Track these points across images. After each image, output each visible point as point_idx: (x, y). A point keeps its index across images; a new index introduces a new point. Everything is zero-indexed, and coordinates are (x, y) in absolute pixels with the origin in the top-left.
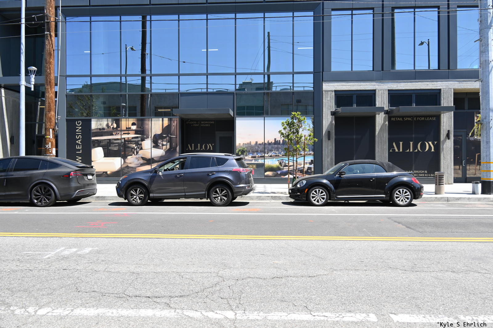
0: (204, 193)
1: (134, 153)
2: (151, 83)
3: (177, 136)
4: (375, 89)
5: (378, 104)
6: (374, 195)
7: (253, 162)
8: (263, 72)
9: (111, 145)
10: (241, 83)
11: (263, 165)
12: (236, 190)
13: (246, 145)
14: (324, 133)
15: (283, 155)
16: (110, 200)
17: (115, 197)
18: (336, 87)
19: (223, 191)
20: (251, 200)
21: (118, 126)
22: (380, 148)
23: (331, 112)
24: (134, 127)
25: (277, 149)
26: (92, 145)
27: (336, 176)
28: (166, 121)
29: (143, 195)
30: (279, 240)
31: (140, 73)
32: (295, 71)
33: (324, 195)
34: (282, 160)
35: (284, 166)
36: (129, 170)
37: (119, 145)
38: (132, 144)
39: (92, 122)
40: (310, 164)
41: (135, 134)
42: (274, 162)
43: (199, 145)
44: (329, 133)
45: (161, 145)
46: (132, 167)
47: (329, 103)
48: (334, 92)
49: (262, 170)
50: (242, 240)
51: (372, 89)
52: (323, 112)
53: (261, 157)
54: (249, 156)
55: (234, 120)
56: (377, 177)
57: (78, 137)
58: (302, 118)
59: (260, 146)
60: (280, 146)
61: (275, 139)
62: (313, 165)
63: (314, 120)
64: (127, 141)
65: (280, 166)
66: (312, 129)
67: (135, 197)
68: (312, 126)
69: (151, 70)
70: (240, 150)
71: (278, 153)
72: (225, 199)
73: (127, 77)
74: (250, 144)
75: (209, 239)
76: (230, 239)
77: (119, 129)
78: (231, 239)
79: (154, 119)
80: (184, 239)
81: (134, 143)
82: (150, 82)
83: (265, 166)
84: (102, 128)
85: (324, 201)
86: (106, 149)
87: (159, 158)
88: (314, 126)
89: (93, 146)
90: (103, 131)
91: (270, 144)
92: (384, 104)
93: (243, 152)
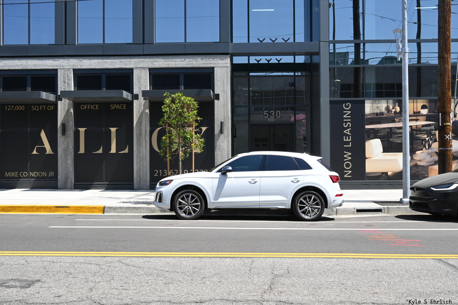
1: (425, 146)
9: (393, 135)
21: (402, 110)
24: (425, 112)
36: (419, 170)
38: (422, 134)
39: (366, 105)
41: (427, 120)
46: (423, 166)
57: (345, 125)
64: (416, 130)
81: (425, 132)
84: (380, 113)
86: (386, 142)
89: (367, 137)
90: (381, 116)
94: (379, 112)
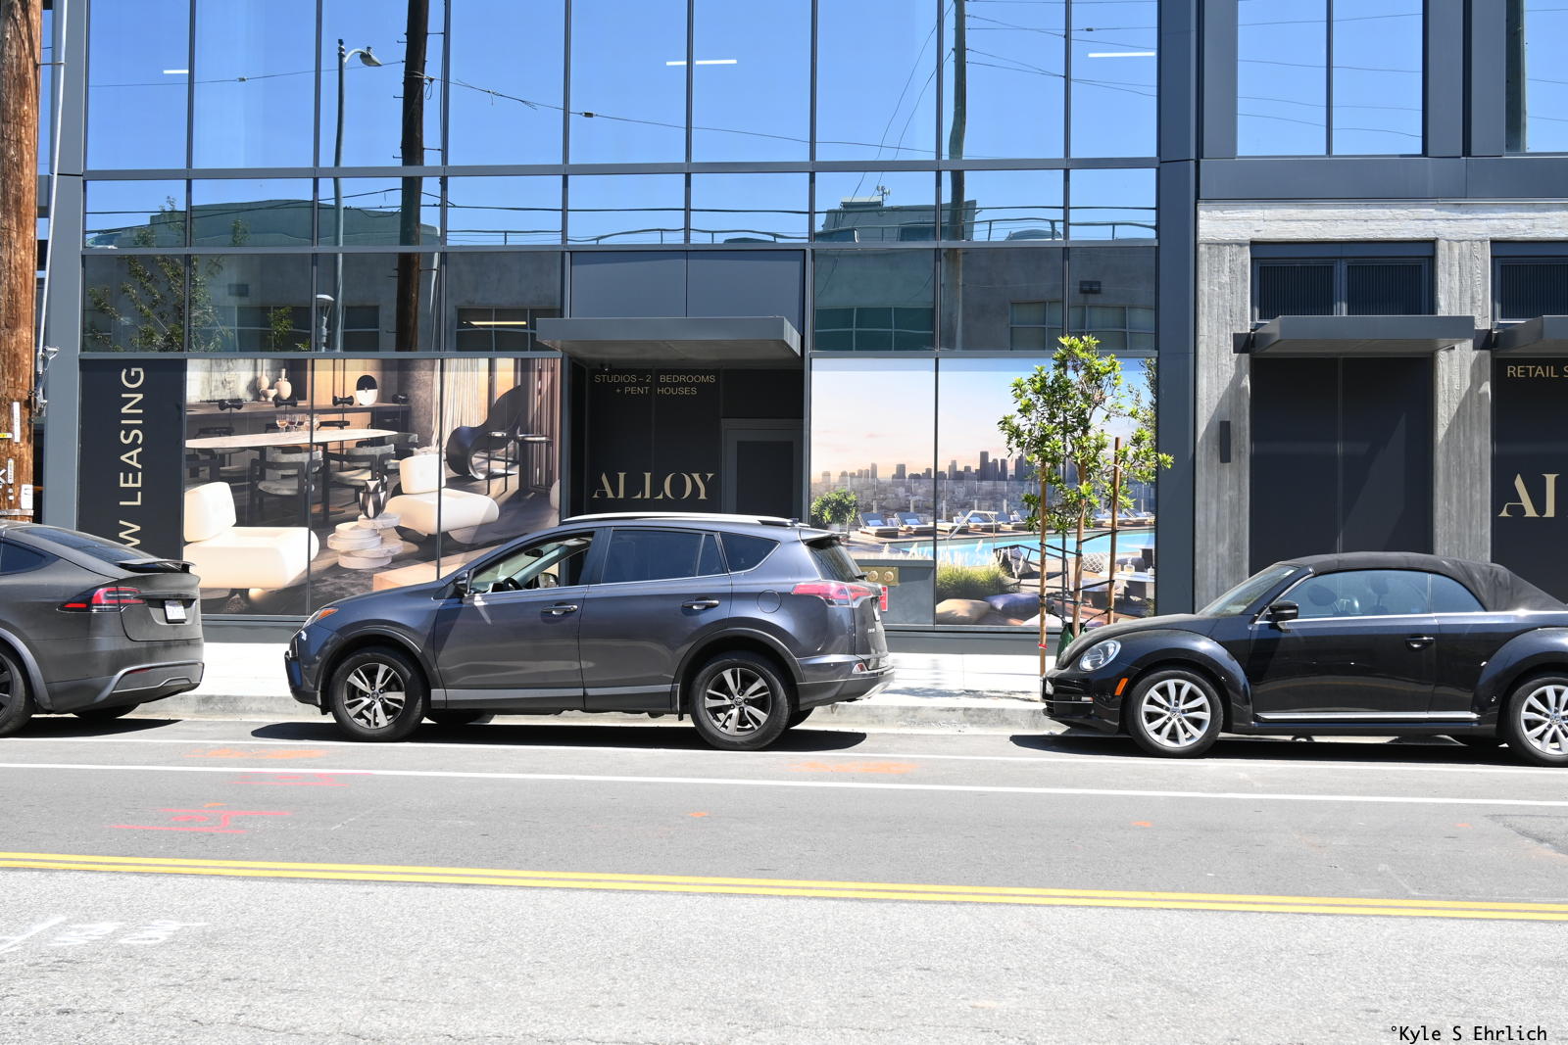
0: (667, 688)
1: (364, 508)
2: (444, 206)
3: (552, 435)
4: (1431, 235)
5: (1446, 306)
6: (1429, 709)
7: (885, 555)
8: (932, 157)
9: (269, 472)
10: (837, 207)
11: (927, 569)
12: (807, 680)
13: (855, 481)
14: (1202, 429)
15: (1017, 528)
16: (260, 711)
17: (280, 698)
18: (1257, 225)
19: (753, 681)
20: (873, 722)
21: (299, 391)
22: (1454, 500)
23: (1236, 336)
24: (368, 398)
25: (994, 499)
26: (186, 472)
27: (1258, 622)
28: (506, 371)
29: (401, 696)
30: (1000, 904)
31: (399, 163)
32: (1074, 155)
33: (1201, 708)
34: (1012, 547)
35: (1021, 577)
36: (342, 583)
37: (302, 471)
38: (357, 468)
39: (189, 374)
40: (1140, 566)
41: (373, 425)
42: (979, 556)
43: (648, 475)
44: (1224, 431)
45: (481, 476)
46: (355, 571)
47: (1228, 297)
48: (1248, 248)
49: (923, 591)
50: (833, 903)
51: (1418, 236)
52: (1200, 339)
53: (919, 533)
54: (868, 529)
55: (803, 371)
56: (1444, 631)
57: (126, 437)
58: (1101, 364)
59: (914, 485)
60: (1003, 486)
61: (984, 455)
62: (1151, 571)
63: (1157, 371)
64: (340, 457)
65: (1002, 575)
66: (1150, 414)
67: (366, 701)
68: (1147, 397)
69: (444, 151)
70: (826, 503)
71: (997, 518)
72: (762, 716)
73: (343, 182)
74: (874, 475)
75: (687, 894)
76: (779, 896)
77: (301, 404)
78: (787, 897)
79: (454, 361)
80: (578, 893)
81: (365, 464)
82: (438, 201)
83: (939, 575)
84: (231, 401)
85: (1199, 734)
86: (247, 493)
87: (472, 532)
88: (1157, 398)
89: (191, 476)
90: (235, 410)
91: (958, 476)
92: (1473, 302)
93: (840, 510)
94: (228, 397)
